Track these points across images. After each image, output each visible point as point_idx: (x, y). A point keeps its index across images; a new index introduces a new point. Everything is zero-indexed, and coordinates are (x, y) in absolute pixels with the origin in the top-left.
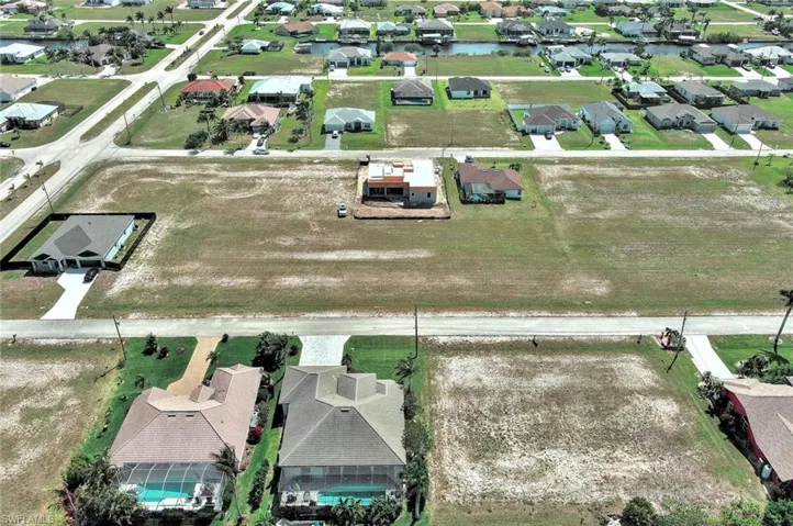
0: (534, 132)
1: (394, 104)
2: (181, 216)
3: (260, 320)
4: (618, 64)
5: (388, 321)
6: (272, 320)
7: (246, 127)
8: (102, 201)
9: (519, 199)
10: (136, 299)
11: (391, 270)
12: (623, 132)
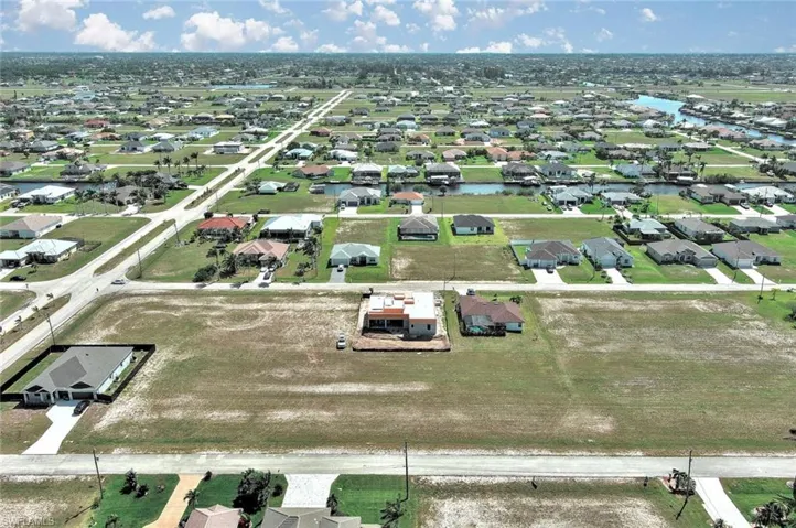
0: (536, 266)
1: (400, 239)
2: (180, 348)
3: (248, 456)
4: (619, 203)
5: (379, 458)
6: (259, 456)
7: (254, 261)
8: (104, 333)
9: (520, 332)
10: (123, 433)
11: (386, 404)
12: (624, 267)
